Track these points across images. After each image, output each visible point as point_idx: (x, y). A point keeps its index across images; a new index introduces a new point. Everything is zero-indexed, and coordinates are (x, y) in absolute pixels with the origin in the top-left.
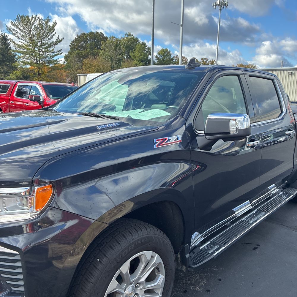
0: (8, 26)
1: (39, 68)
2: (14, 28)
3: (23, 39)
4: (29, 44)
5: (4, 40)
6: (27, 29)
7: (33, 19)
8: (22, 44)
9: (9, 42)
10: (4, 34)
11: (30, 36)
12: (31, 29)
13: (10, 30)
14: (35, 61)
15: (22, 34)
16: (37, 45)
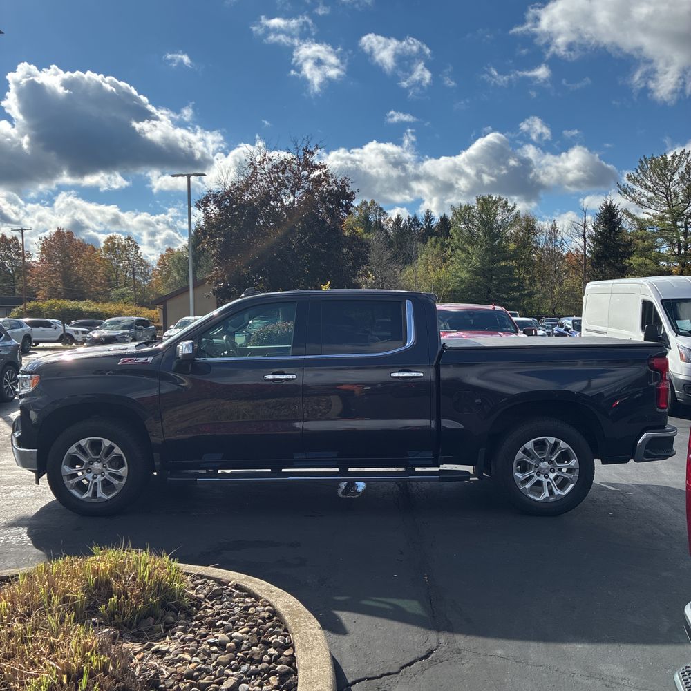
0: (622, 185)
1: (683, 265)
2: (634, 187)
3: (653, 207)
4: (663, 216)
5: (609, 216)
6: (661, 183)
7: (677, 159)
8: (649, 216)
9: (619, 216)
10: (611, 202)
11: (667, 198)
12: (671, 183)
13: (625, 191)
14: (676, 250)
15: (651, 195)
16: (681, 214)
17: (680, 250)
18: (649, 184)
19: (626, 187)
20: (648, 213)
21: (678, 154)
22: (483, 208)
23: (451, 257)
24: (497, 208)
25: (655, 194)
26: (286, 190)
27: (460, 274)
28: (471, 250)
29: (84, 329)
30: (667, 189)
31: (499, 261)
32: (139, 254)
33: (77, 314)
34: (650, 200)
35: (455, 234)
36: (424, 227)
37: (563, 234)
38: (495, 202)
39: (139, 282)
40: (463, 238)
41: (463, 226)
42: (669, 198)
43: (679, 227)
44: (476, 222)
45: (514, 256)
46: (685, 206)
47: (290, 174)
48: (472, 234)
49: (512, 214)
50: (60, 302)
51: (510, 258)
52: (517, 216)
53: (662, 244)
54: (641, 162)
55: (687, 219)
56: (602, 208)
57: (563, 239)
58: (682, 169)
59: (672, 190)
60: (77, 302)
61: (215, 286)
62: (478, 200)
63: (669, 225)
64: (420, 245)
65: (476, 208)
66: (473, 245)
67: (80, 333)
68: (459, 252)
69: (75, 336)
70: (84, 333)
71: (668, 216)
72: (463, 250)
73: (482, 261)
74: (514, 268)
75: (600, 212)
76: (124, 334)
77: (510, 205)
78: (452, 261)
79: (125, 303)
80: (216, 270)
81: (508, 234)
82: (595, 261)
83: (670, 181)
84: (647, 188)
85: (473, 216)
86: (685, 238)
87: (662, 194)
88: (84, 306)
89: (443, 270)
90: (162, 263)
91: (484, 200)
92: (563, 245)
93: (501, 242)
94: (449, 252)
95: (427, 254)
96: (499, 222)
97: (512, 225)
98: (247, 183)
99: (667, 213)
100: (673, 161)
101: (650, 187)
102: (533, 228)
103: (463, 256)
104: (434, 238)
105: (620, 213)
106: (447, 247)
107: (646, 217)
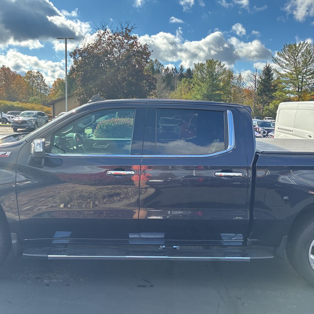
0: (274, 57)
1: (300, 97)
2: (280, 58)
3: (288, 68)
4: (293, 73)
5: (268, 71)
6: (293, 57)
7: (301, 46)
8: (286, 73)
9: (272, 72)
10: (269, 65)
11: (295, 64)
12: (297, 57)
13: (275, 61)
14: (297, 89)
15: (287, 62)
16: (301, 72)
17: (299, 90)
18: (287, 57)
19: (276, 58)
20: (285, 71)
21: (302, 43)
22: (209, 65)
23: (193, 88)
24: (215, 65)
25: (290, 62)
26: (116, 49)
27: (196, 96)
28: (202, 85)
29: (13, 116)
30: (295, 60)
31: (215, 91)
32: (43, 80)
33: (11, 108)
34: (287, 65)
35: (195, 77)
36: (180, 73)
37: (244, 80)
38: (215, 62)
39: (43, 94)
40: (199, 79)
41: (199, 73)
42: (296, 64)
43: (299, 78)
44: (205, 72)
45: (223, 89)
46: (302, 68)
47: (118, 41)
48: (203, 78)
49: (223, 69)
50: (3, 102)
51: (220, 90)
52: (225, 70)
53: (291, 86)
54: (284, 46)
55: (303, 75)
56: (264, 67)
57: (243, 82)
58: (303, 51)
59: (297, 61)
60: (12, 102)
61: (79, 97)
62: (207, 61)
63: (295, 77)
64: (178, 82)
65: (206, 65)
66: (203, 83)
67: (11, 117)
68: (197, 85)
69: (8, 119)
70: (12, 117)
71: (295, 73)
72: (199, 85)
73: (207, 91)
74: (222, 95)
75: (263, 69)
76: (31, 119)
77: (222, 64)
78: (193, 90)
79: (36, 103)
80: (79, 89)
81: (220, 78)
82: (260, 93)
83: (297, 56)
84: (286, 59)
85: (204, 69)
86: (302, 84)
87: (293, 62)
88: (15, 104)
89: (189, 94)
90: (55, 85)
91: (210, 61)
92: (244, 85)
93: (217, 82)
94: (192, 85)
95: (181, 86)
96: (216, 72)
97: (222, 74)
98: (96, 44)
99: (294, 72)
100: (299, 46)
101: (287, 59)
102: (232, 76)
103: (199, 88)
104: (185, 79)
105: (273, 70)
106: (191, 83)
107: (284, 73)
